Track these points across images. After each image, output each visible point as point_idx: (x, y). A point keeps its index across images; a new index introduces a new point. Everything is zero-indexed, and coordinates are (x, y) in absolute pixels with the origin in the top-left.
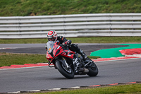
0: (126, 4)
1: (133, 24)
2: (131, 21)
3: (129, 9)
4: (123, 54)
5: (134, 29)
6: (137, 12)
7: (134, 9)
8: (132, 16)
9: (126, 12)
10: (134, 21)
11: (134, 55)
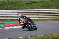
0: (4, 6)
1: (7, 14)
2: (6, 13)
3: (6, 8)
4: (3, 27)
5: (8, 16)
6: (9, 9)
7: (8, 8)
8: (7, 11)
9: (4, 10)
10: (8, 13)
11: (8, 27)
